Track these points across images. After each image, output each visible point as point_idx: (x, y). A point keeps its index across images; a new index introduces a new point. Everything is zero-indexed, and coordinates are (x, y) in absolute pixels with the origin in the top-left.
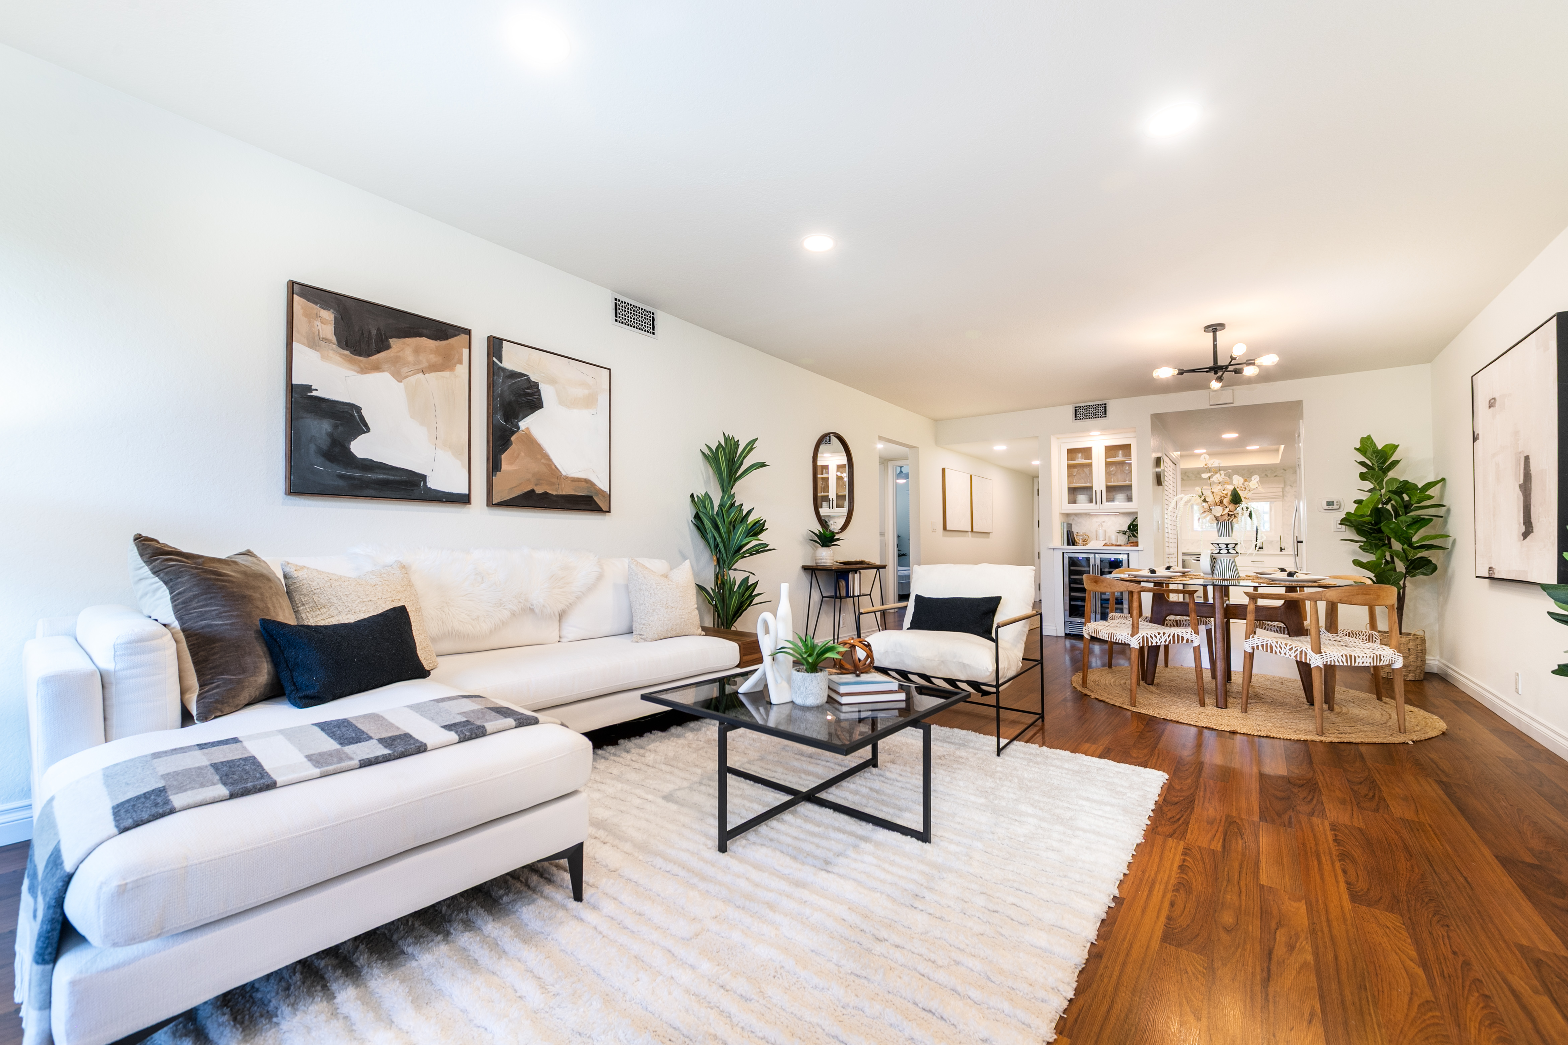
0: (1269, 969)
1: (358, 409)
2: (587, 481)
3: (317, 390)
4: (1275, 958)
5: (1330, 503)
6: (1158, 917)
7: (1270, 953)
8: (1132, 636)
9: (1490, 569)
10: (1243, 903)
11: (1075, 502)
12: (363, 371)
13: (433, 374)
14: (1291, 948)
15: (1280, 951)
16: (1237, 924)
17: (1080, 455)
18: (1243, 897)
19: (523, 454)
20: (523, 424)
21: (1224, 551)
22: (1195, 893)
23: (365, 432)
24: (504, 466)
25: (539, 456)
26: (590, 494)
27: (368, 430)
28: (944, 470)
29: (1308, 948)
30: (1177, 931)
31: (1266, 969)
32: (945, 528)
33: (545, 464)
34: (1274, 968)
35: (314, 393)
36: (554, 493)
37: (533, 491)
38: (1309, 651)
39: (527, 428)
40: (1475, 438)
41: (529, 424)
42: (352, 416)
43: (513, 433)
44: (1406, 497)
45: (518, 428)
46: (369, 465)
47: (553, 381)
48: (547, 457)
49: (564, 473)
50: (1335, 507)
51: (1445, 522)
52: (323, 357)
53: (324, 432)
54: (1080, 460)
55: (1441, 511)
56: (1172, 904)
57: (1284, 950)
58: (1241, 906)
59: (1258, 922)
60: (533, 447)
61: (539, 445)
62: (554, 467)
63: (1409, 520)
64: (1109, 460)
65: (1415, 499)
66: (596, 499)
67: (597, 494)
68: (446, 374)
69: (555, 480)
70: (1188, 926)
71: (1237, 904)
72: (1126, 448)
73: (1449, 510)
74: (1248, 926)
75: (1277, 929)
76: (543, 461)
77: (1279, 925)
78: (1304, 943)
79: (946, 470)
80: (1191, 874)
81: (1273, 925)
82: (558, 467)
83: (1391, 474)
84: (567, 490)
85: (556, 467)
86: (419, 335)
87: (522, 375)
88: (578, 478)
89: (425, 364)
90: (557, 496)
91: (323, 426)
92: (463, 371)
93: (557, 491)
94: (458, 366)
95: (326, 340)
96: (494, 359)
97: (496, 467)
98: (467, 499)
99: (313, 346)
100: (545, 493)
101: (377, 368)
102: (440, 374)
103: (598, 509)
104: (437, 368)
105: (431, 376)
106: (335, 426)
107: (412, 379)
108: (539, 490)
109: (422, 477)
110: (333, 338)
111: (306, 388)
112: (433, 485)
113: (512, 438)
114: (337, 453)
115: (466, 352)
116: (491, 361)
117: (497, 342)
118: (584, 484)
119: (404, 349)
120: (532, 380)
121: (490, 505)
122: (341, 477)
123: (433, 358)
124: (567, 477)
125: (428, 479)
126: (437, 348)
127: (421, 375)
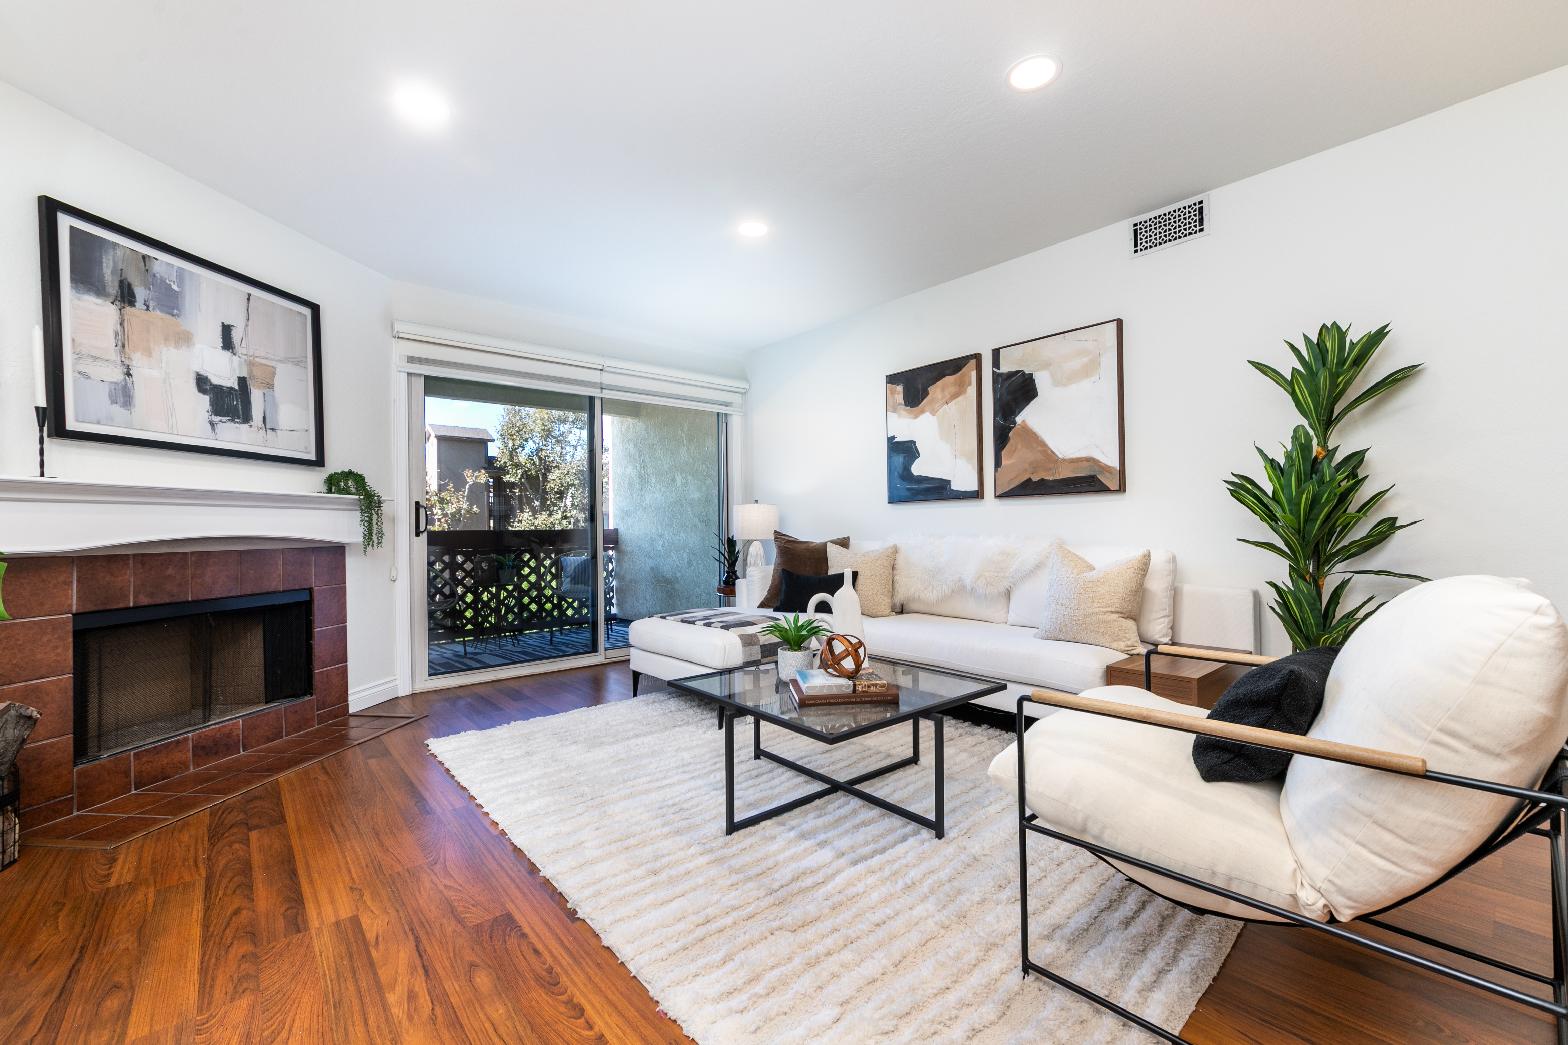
0: (421, 956)
1: (914, 443)
2: (1089, 459)
3: (901, 438)
4: (421, 971)
6: (532, 928)
7: (426, 972)
10: (482, 1015)
12: (916, 417)
13: (953, 402)
14: (412, 996)
15: (420, 985)
16: (470, 981)
18: (487, 1025)
19: (1019, 447)
20: (1019, 419)
22: (533, 983)
23: (918, 458)
24: (1004, 462)
25: (1035, 445)
26: (1092, 473)
27: (919, 455)
29: (395, 1011)
30: (508, 929)
31: (423, 954)
33: (1040, 451)
34: (418, 961)
35: (896, 440)
36: (1051, 478)
37: (1030, 479)
39: (1023, 421)
41: (1028, 416)
42: (912, 448)
43: (1011, 429)
45: (1015, 423)
46: (922, 479)
47: (1047, 365)
48: (1043, 444)
49: (1061, 456)
52: (899, 416)
53: (902, 463)
56: (536, 951)
57: (416, 989)
58: (482, 1008)
59: (454, 1000)
60: (1031, 438)
61: (1035, 434)
62: (1049, 452)
66: (1100, 477)
67: (1101, 473)
68: (960, 399)
69: (1052, 465)
70: (505, 942)
71: (487, 1007)
74: (460, 986)
75: (433, 1009)
76: (1039, 448)
78: (401, 1015)
80: (562, 1009)
81: (438, 1011)
82: (1054, 451)
84: (1065, 473)
85: (1052, 451)
86: (944, 376)
87: (1017, 372)
88: (1077, 458)
89: (948, 396)
90: (1054, 481)
91: (899, 459)
92: (972, 390)
93: (1053, 475)
94: (969, 387)
95: (900, 404)
96: (995, 369)
97: (998, 463)
98: (978, 495)
99: (895, 411)
100: (1042, 480)
101: (923, 412)
102: (957, 399)
103: (1105, 490)
104: (955, 396)
105: (952, 404)
106: (905, 458)
107: (941, 411)
108: (1035, 478)
109: (948, 482)
110: (902, 402)
111: (893, 438)
112: (955, 486)
113: (1010, 435)
114: (906, 475)
115: (974, 374)
116: (994, 372)
117: (996, 353)
118: (1085, 464)
119: (936, 391)
120: (1027, 372)
121: (996, 497)
122: (908, 489)
123: (953, 389)
124: (1064, 460)
125: (951, 483)
126: (955, 380)
127: (946, 406)
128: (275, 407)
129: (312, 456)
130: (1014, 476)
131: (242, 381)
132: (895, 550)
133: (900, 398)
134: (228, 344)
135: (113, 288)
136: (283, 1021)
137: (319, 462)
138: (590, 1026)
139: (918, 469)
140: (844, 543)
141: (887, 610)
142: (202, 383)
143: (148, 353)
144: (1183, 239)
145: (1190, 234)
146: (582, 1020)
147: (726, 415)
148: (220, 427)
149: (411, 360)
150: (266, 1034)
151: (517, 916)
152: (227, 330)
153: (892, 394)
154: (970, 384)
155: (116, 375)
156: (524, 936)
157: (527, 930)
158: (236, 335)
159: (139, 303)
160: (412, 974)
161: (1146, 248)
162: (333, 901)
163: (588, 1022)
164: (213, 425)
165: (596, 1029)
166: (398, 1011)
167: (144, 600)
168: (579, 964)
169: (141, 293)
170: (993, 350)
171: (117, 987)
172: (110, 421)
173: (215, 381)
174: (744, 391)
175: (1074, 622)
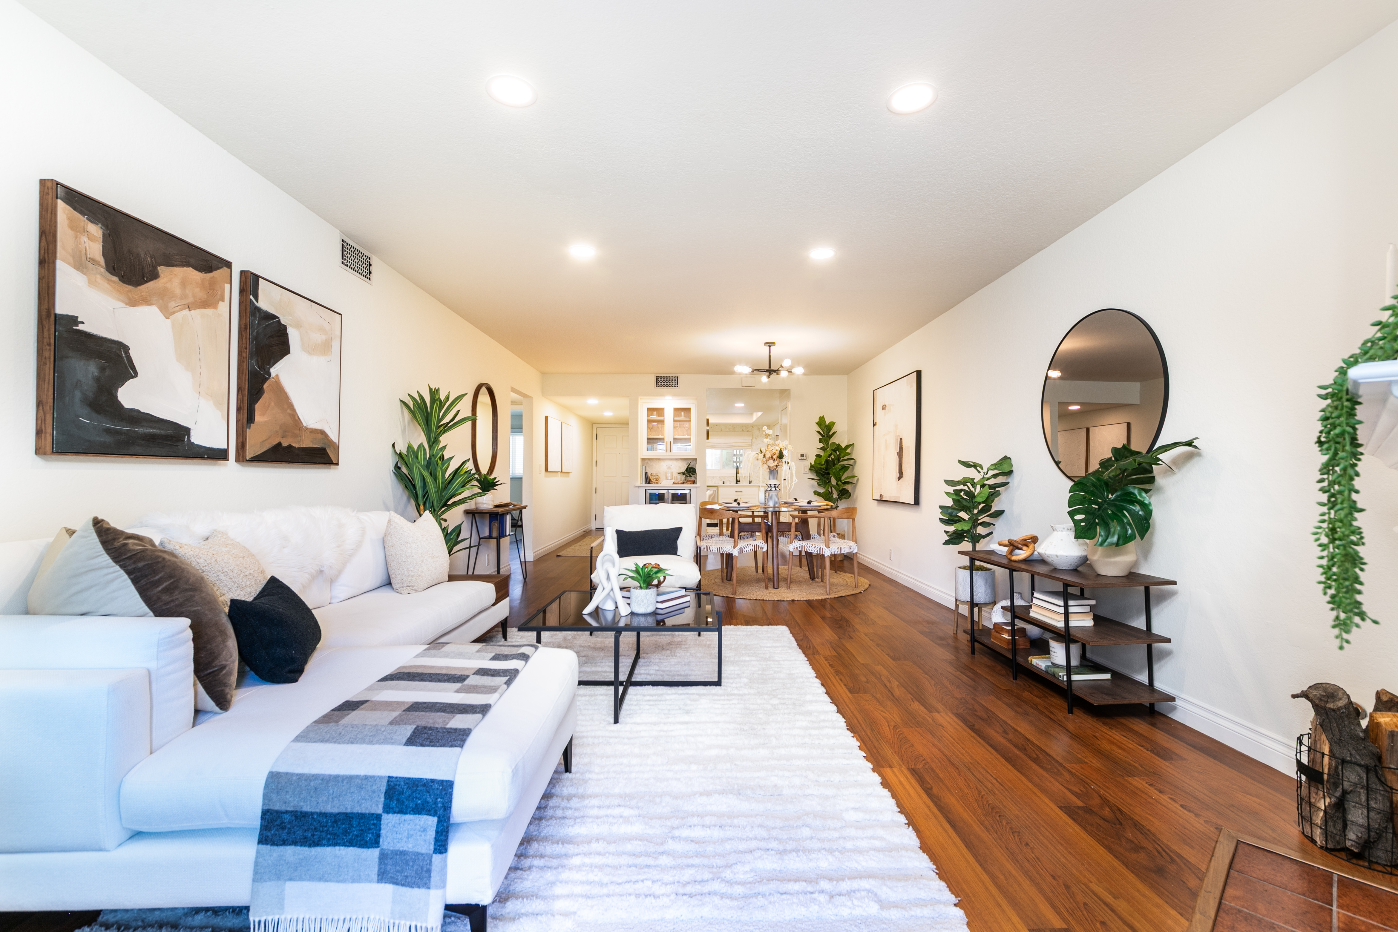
1: (126, 349)
2: (323, 433)
3: (83, 323)
5: (802, 456)
8: (734, 548)
9: (881, 495)
11: (652, 449)
12: (133, 303)
17: (655, 413)
19: (273, 404)
20: (273, 371)
21: (773, 489)
22: (844, 674)
23: (133, 377)
24: (258, 418)
25: (286, 406)
26: (324, 446)
27: (136, 374)
28: (546, 418)
32: (546, 470)
33: (290, 416)
35: (81, 327)
36: (296, 446)
37: (281, 443)
38: (824, 547)
39: (277, 375)
40: (874, 425)
41: (279, 370)
42: (120, 356)
43: (266, 380)
44: (838, 453)
45: (269, 375)
46: (137, 417)
47: (298, 326)
48: (292, 407)
49: (305, 424)
50: (805, 458)
51: (853, 469)
52: (90, 282)
53: (90, 376)
54: (654, 417)
55: (851, 462)
58: (863, 673)
60: (281, 396)
61: (286, 394)
62: (297, 418)
63: (840, 467)
64: (676, 419)
65: (842, 455)
66: (329, 450)
67: (330, 446)
68: (209, 312)
69: (297, 432)
70: (853, 686)
72: (687, 410)
73: (855, 462)
75: (881, 677)
76: (289, 411)
78: (892, 679)
79: (549, 419)
82: (300, 417)
83: (831, 441)
84: (306, 442)
86: (184, 264)
87: (274, 317)
88: (315, 429)
89: (190, 300)
90: (299, 449)
91: (89, 367)
92: (225, 309)
93: (299, 442)
94: (221, 303)
95: (93, 261)
96: (252, 297)
98: (225, 455)
99: (81, 267)
100: (290, 447)
101: (146, 301)
102: (204, 311)
103: (329, 462)
104: (202, 304)
105: (197, 313)
106: (102, 369)
107: (179, 316)
108: (285, 444)
109: (187, 431)
110: (102, 260)
112: (198, 438)
113: (265, 387)
114: (104, 402)
118: (320, 436)
119: (171, 280)
120: (283, 323)
121: (242, 460)
122: (108, 431)
123: (201, 295)
124: (307, 429)
125: (192, 433)
126: (203, 280)
127: (186, 312)
130: (265, 439)
133: (94, 249)
144: (361, 276)
145: (364, 275)
153: (72, 228)
154: (223, 300)
161: (347, 266)
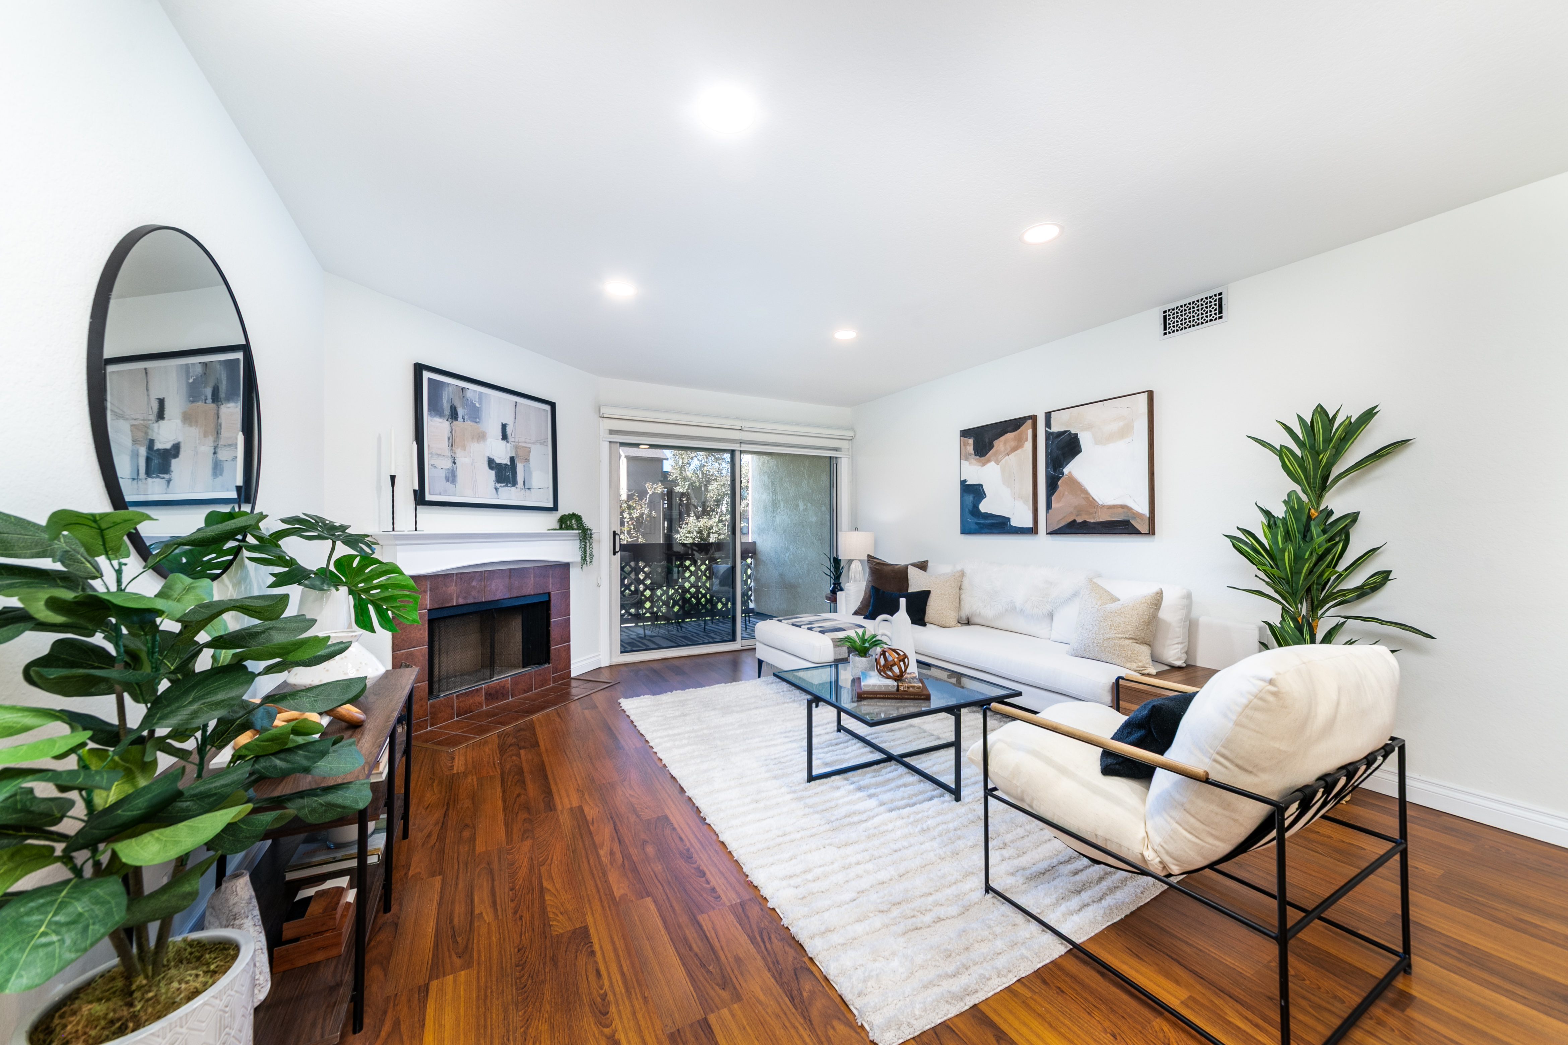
0: (617, 833)
1: (982, 486)
2: (1123, 507)
3: (971, 482)
4: (617, 841)
6: (679, 826)
7: (620, 841)
10: (649, 868)
12: (983, 465)
13: (1013, 454)
14: (612, 853)
15: (616, 847)
16: (643, 850)
18: (652, 873)
19: (1066, 493)
20: (1066, 471)
22: (678, 856)
23: (985, 498)
24: (1053, 505)
25: (1079, 493)
26: (1126, 518)
27: (986, 496)
29: (603, 859)
30: (666, 824)
31: (618, 831)
33: (1083, 498)
34: (615, 835)
35: (967, 483)
36: (1092, 521)
37: (1074, 521)
39: (1070, 472)
41: (1074, 468)
42: (980, 490)
43: (1059, 478)
45: (1063, 474)
46: (988, 516)
47: (1087, 427)
48: (1086, 492)
49: (1100, 503)
52: (970, 464)
53: (972, 502)
56: (681, 839)
57: (614, 849)
58: (649, 865)
59: (635, 858)
60: (1076, 486)
61: (1079, 484)
62: (1091, 499)
66: (1133, 522)
67: (1134, 518)
68: (1019, 451)
69: (1093, 510)
70: (664, 831)
71: (652, 865)
74: (638, 852)
75: (623, 861)
76: (1082, 495)
77: (623, 865)
78: (607, 862)
80: (693, 871)
81: (626, 862)
82: (1095, 498)
84: (1104, 517)
85: (1093, 498)
86: (1006, 433)
87: (1065, 432)
88: (1114, 505)
89: (1009, 449)
90: (1095, 523)
91: (970, 498)
92: (1028, 445)
93: (1094, 519)
94: (1026, 443)
95: (971, 454)
96: (1047, 429)
97: (1049, 506)
98: (1033, 531)
99: (966, 459)
100: (1085, 522)
101: (989, 461)
102: (1016, 452)
103: (1137, 532)
104: (1015, 449)
105: (1012, 456)
106: (974, 498)
107: (1003, 461)
108: (1079, 520)
109: (1009, 519)
110: (972, 452)
111: (965, 481)
112: (1014, 523)
113: (1059, 483)
114: (975, 511)
115: (1030, 432)
116: (1046, 431)
117: (1048, 415)
118: (1121, 510)
119: (1000, 444)
120: (1073, 432)
121: (1047, 534)
122: (977, 523)
123: (1013, 444)
124: (1103, 506)
125: (1011, 520)
126: (1015, 436)
127: (1007, 457)
128: (530, 474)
129: (551, 505)
130: (1061, 519)
131: (512, 459)
132: (963, 574)
133: (970, 449)
134: (505, 437)
135: (447, 412)
136: (548, 855)
137: (555, 508)
138: (708, 882)
139: (984, 507)
140: (923, 566)
141: (953, 622)
142: (491, 463)
143: (464, 448)
144: (1205, 325)
145: (1211, 320)
146: (704, 879)
147: (836, 458)
148: (500, 490)
149: (612, 432)
150: (540, 860)
151: (671, 818)
152: (504, 427)
153: (964, 445)
154: (1027, 440)
155: (448, 464)
156: (674, 829)
157: (676, 826)
158: (509, 430)
159: (460, 419)
160: (612, 841)
161: (1174, 331)
162: (568, 796)
163: (707, 880)
164: (496, 489)
165: (711, 884)
166: (605, 860)
167: (461, 601)
168: (705, 849)
169: (461, 412)
170: (1046, 413)
171: (467, 825)
172: (445, 493)
173: (498, 461)
174: (850, 438)
175: (1095, 644)
